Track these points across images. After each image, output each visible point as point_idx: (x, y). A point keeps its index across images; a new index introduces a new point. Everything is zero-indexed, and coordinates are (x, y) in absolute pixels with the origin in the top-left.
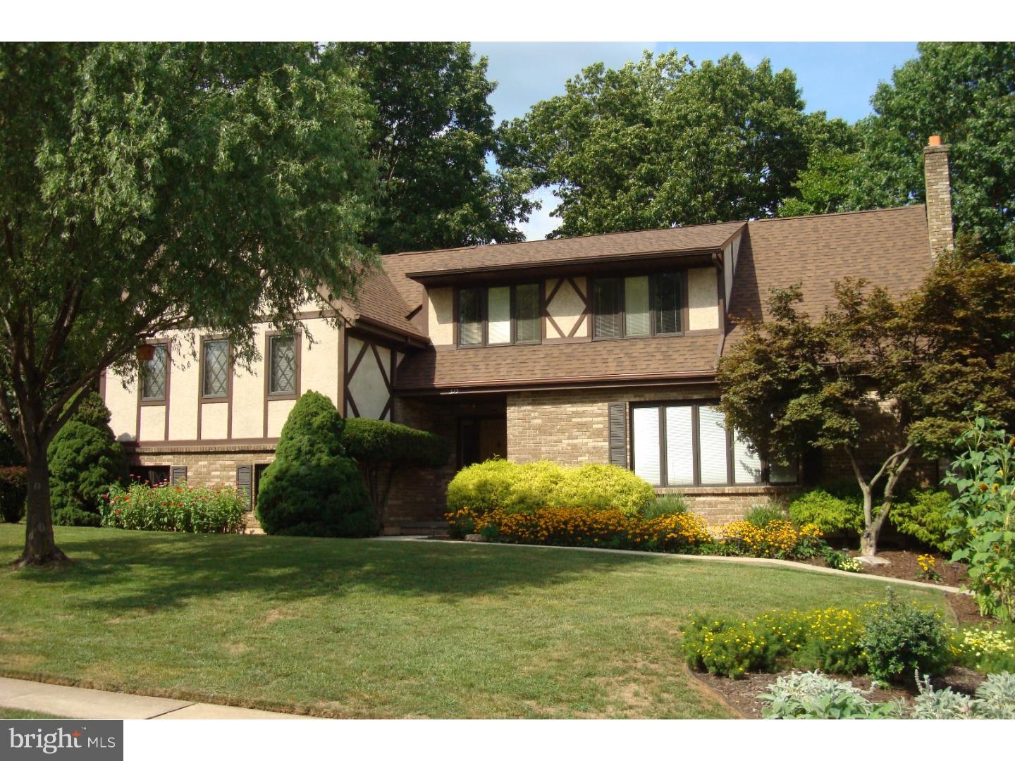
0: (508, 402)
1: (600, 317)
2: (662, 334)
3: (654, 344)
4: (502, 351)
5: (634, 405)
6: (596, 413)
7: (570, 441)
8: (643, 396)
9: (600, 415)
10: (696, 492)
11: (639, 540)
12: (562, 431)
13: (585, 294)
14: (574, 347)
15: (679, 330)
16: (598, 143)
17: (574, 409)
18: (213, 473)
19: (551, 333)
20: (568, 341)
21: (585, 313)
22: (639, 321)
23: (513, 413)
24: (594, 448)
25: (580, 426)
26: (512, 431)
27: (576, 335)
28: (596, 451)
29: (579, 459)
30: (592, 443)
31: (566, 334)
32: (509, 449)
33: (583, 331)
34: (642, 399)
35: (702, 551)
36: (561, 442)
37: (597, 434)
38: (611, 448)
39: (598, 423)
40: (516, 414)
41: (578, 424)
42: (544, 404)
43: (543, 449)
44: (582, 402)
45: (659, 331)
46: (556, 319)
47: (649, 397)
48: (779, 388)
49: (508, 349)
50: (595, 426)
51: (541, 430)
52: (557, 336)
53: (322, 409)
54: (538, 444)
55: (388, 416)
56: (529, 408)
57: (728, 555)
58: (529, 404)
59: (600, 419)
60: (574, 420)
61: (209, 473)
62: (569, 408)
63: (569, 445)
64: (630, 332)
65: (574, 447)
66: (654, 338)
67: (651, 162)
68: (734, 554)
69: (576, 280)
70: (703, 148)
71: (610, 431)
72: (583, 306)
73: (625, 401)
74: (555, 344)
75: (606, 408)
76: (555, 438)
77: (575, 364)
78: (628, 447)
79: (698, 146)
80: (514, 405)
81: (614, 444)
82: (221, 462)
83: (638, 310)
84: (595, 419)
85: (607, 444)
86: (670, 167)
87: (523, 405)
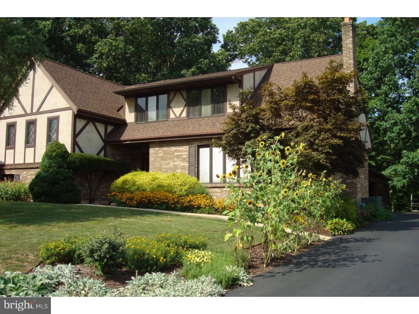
0: (150, 146)
1: (191, 108)
2: (216, 115)
3: (211, 119)
4: (152, 124)
5: (199, 147)
6: (184, 150)
7: (173, 163)
8: (203, 143)
9: (185, 152)
10: (223, 186)
11: (173, 206)
12: (170, 159)
13: (185, 98)
14: (180, 121)
15: (223, 113)
16: (260, 38)
17: (175, 149)
18: (28, 177)
19: (172, 116)
20: (179, 119)
21: (185, 106)
22: (207, 109)
23: (152, 151)
24: (183, 166)
25: (178, 157)
26: (151, 159)
27: (182, 116)
28: (183, 168)
29: (177, 171)
30: (182, 164)
31: (178, 115)
32: (150, 167)
33: (184, 115)
34: (202, 144)
35: (198, 212)
36: (170, 163)
37: (184, 160)
38: (189, 166)
39: (185, 155)
40: (153, 151)
41: (177, 155)
42: (164, 147)
43: (163, 167)
44: (179, 145)
45: (214, 113)
46: (174, 109)
47: (205, 143)
48: (241, 136)
49: (154, 123)
50: (183, 156)
51: (163, 159)
52: (174, 117)
53: (58, 149)
54: (161, 165)
55: (103, 152)
56: (158, 148)
57: (209, 214)
58: (158, 147)
59: (186, 153)
60: (175, 154)
61: (27, 176)
62: (173, 149)
63: (173, 165)
64: (203, 114)
65: (175, 166)
66: (212, 116)
67: (285, 45)
68: (212, 214)
69: (182, 91)
70: (307, 39)
71: (189, 159)
72: (185, 103)
73: (195, 146)
74: (173, 120)
75: (188, 148)
76: (168, 162)
77: (177, 128)
78: (196, 165)
79: (305, 38)
80: (152, 147)
81: (190, 164)
82: (30, 172)
83: (207, 104)
84: (184, 153)
85: (188, 164)
86: (293, 47)
87: (156, 147)
